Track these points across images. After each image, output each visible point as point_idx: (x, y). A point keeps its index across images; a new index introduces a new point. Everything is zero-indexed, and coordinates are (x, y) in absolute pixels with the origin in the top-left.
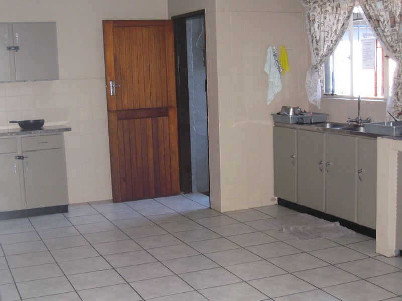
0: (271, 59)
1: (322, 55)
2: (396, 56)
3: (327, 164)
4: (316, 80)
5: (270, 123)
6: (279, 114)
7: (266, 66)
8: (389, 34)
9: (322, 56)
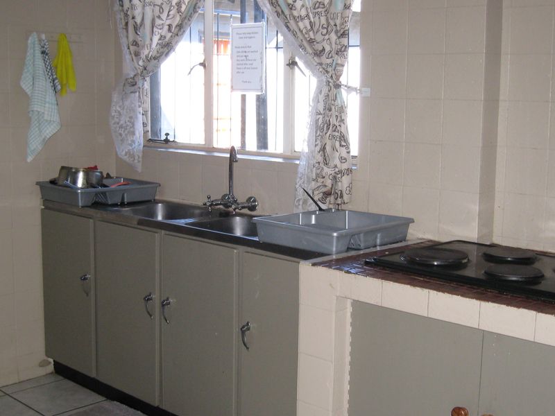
0: (35, 62)
1: (147, 57)
2: (321, 64)
3: (164, 304)
4: (133, 110)
5: (33, 203)
6: (53, 182)
7: (24, 75)
8: (303, 13)
9: (148, 59)
